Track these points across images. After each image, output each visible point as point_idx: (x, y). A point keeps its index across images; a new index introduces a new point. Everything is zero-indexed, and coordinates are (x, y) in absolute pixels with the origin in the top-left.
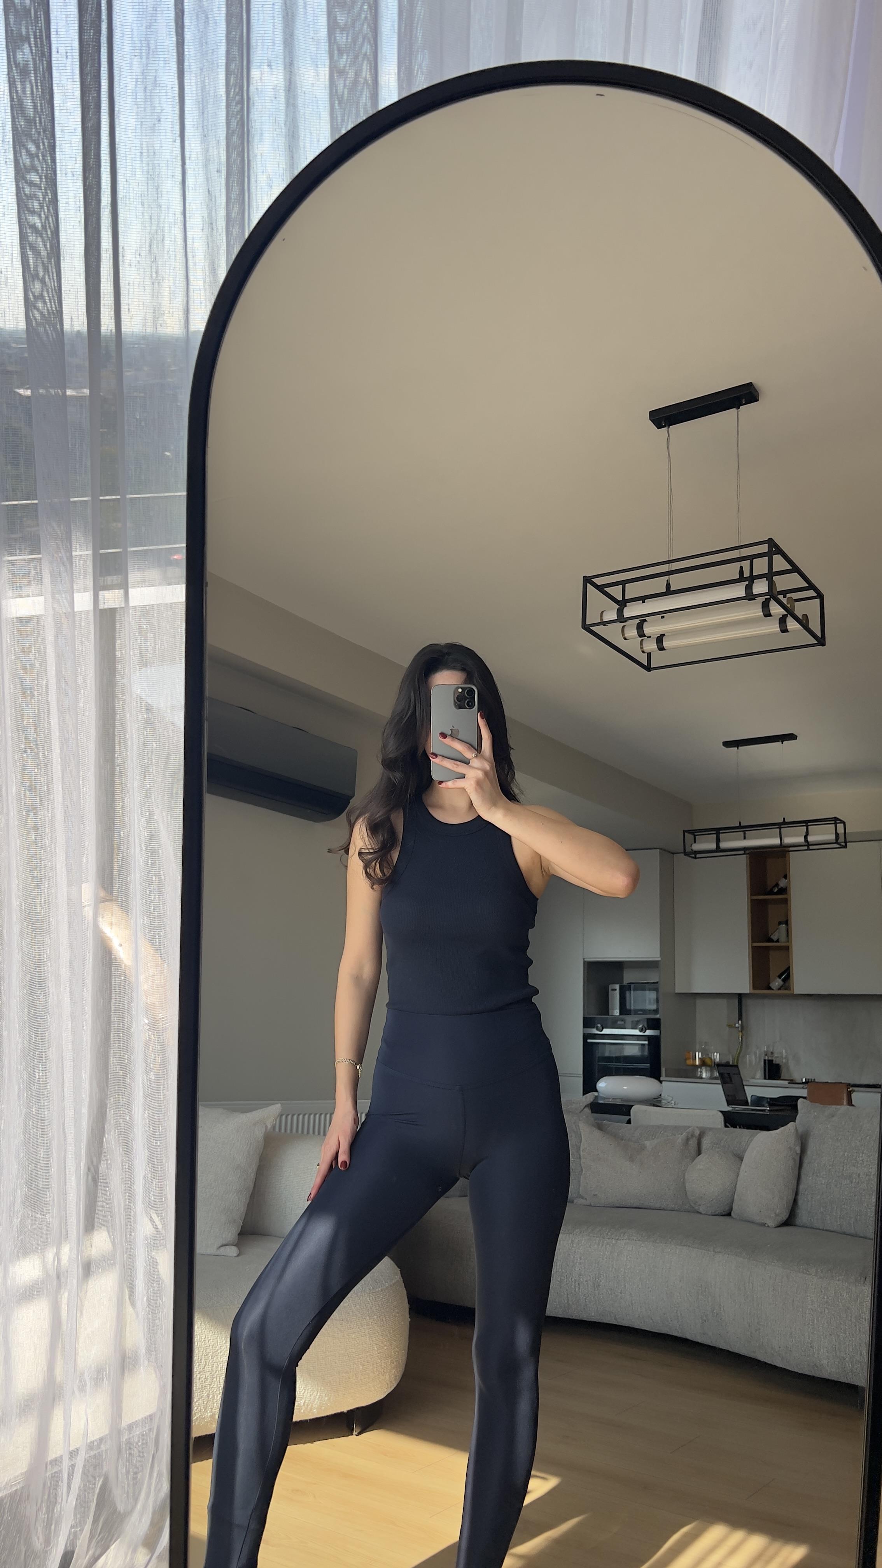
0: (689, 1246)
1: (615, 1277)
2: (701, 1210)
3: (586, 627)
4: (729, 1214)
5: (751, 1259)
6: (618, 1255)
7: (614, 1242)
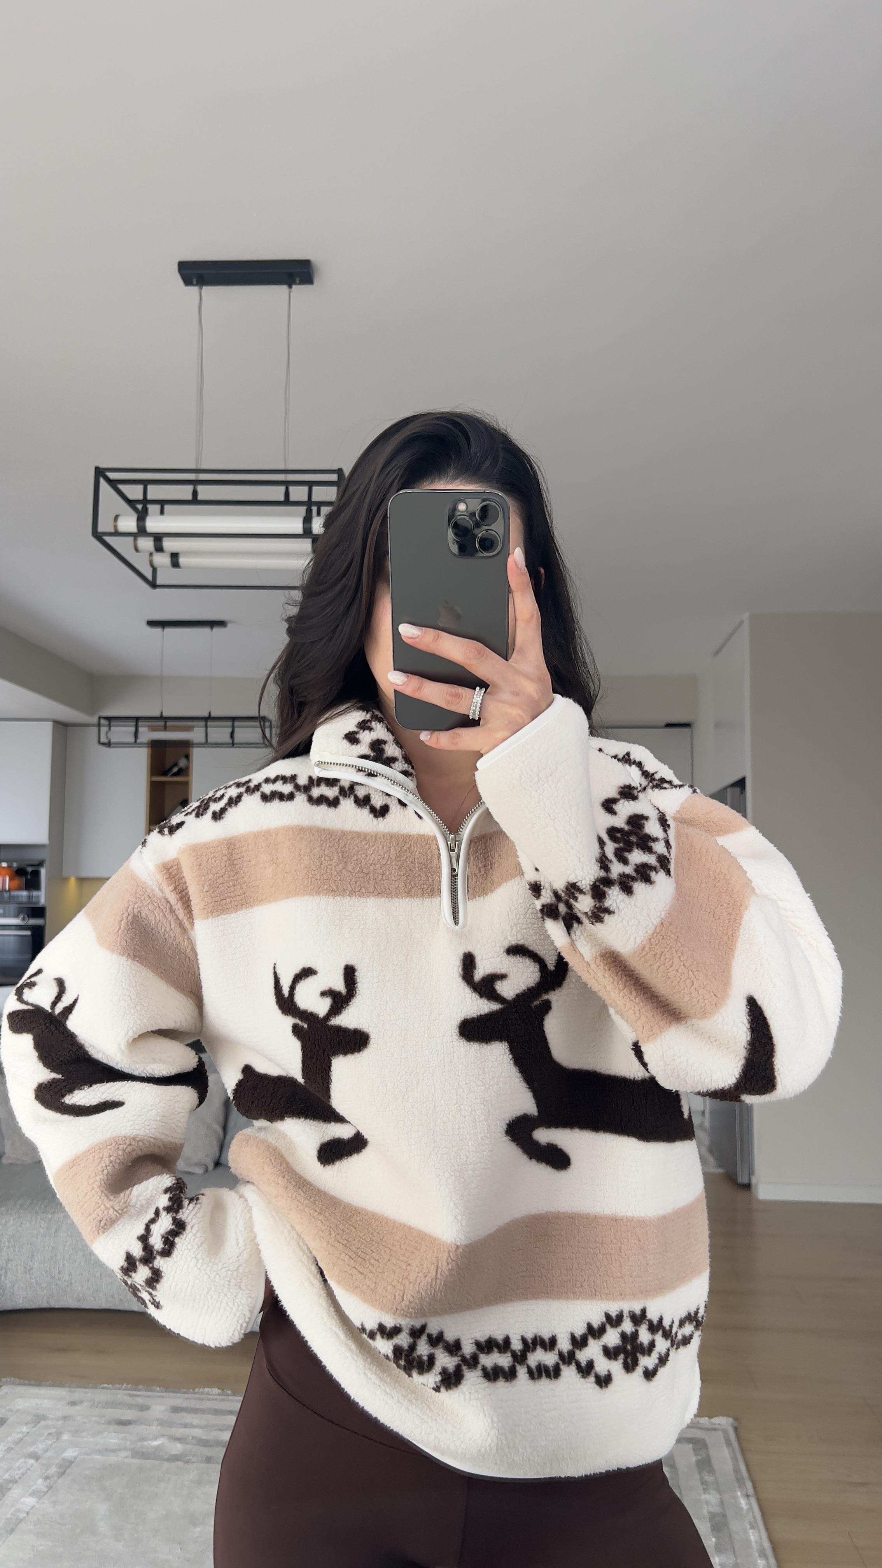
3: (98, 536)
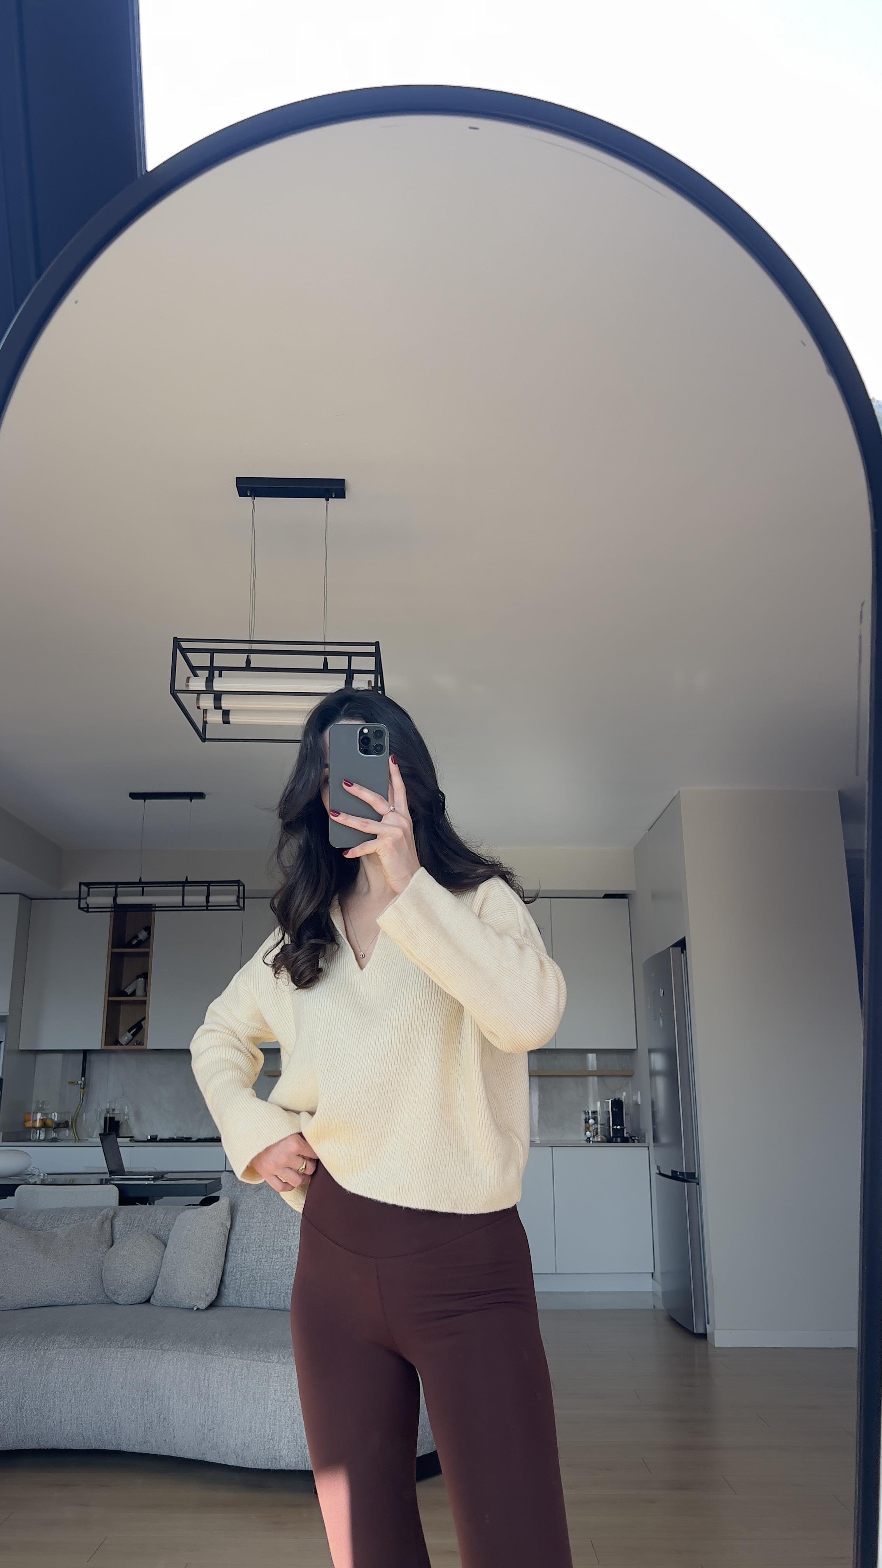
0: (132, 1347)
1: (43, 1395)
2: (120, 1300)
3: (173, 692)
4: (148, 1301)
5: (205, 1353)
6: (47, 1368)
7: (42, 1353)
